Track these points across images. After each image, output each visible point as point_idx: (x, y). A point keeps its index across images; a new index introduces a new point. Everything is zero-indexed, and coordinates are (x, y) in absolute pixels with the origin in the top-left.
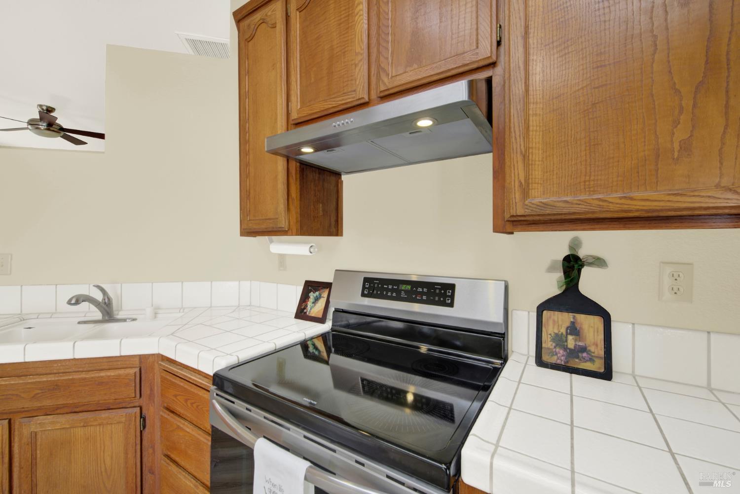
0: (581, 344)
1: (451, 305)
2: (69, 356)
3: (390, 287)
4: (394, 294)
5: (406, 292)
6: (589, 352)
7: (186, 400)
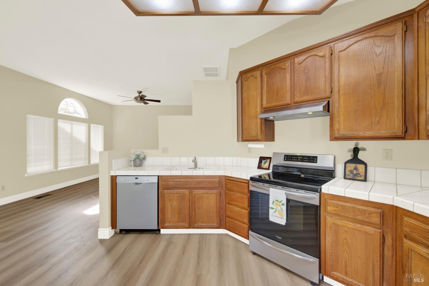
0: (357, 172)
1: (316, 162)
2: (203, 174)
3: (294, 158)
4: (296, 160)
5: (300, 159)
6: (360, 175)
7: (237, 187)
